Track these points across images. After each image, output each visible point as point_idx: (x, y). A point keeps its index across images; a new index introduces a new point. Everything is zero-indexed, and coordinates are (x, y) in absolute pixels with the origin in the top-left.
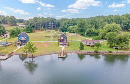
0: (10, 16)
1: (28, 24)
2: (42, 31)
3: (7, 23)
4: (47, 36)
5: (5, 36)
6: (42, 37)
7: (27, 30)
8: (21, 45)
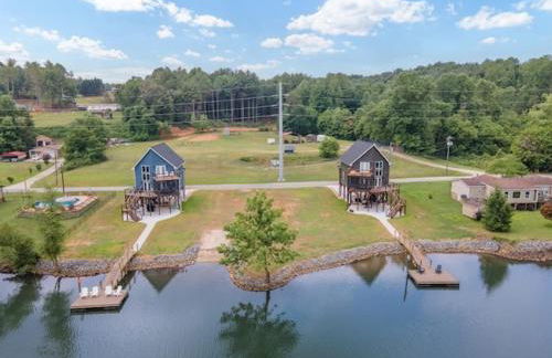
0: (43, 66)
1: (133, 101)
2: (201, 130)
3: (28, 98)
4: (247, 156)
5: (36, 159)
6: (224, 163)
7: (133, 129)
8: (151, 209)
